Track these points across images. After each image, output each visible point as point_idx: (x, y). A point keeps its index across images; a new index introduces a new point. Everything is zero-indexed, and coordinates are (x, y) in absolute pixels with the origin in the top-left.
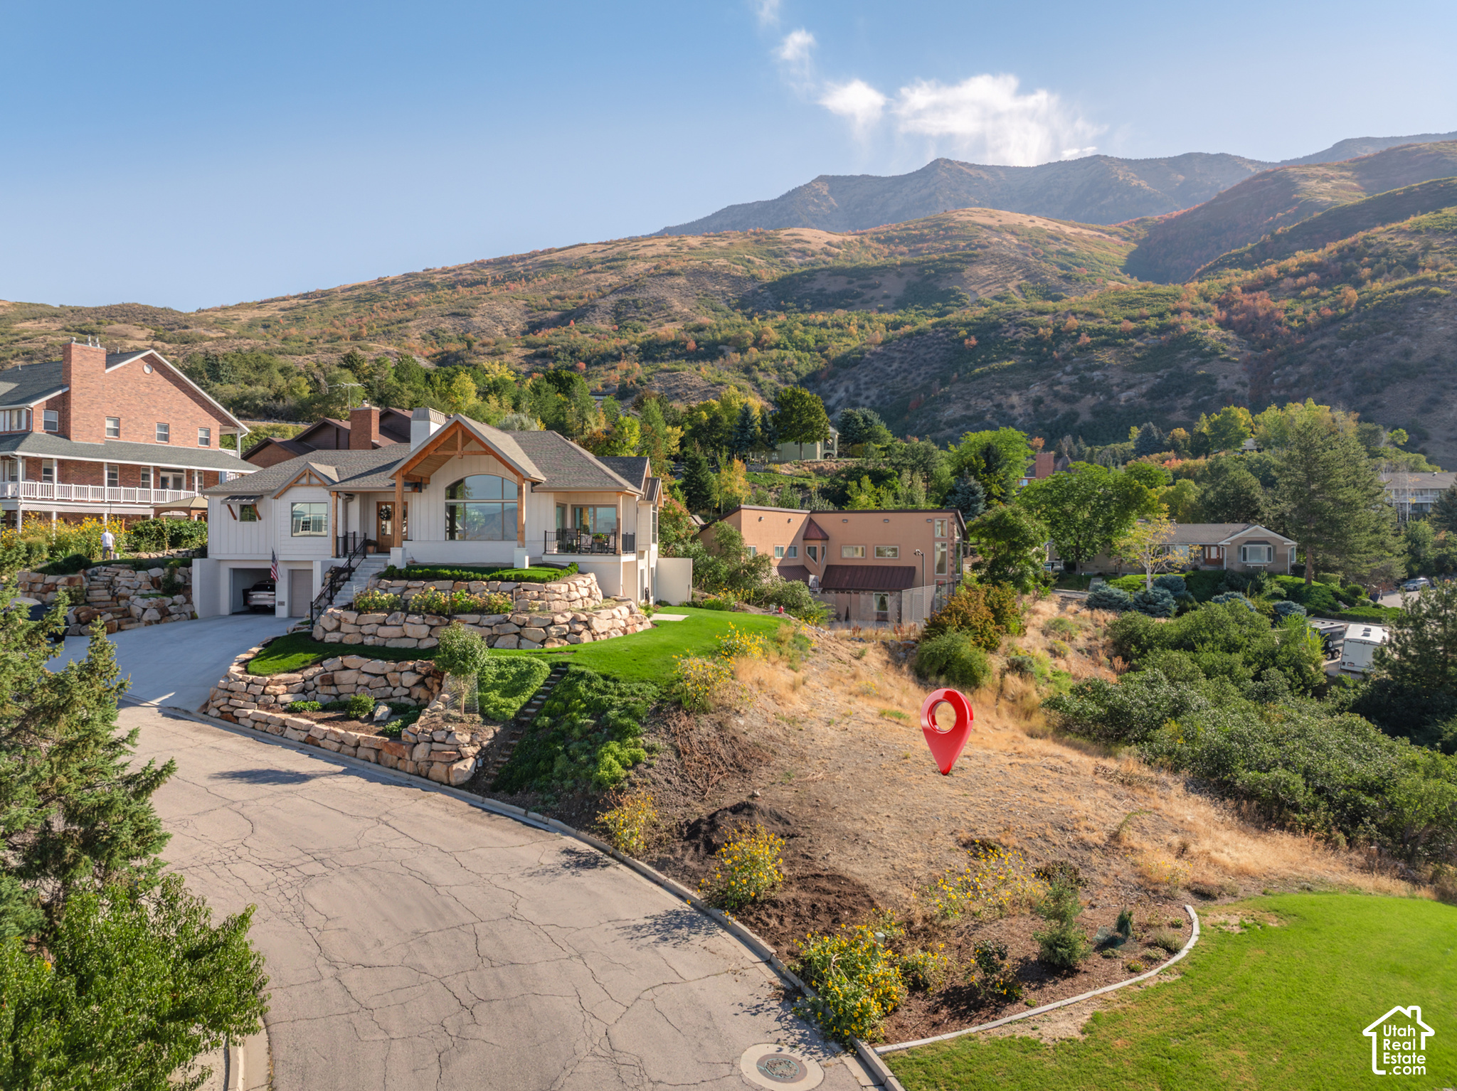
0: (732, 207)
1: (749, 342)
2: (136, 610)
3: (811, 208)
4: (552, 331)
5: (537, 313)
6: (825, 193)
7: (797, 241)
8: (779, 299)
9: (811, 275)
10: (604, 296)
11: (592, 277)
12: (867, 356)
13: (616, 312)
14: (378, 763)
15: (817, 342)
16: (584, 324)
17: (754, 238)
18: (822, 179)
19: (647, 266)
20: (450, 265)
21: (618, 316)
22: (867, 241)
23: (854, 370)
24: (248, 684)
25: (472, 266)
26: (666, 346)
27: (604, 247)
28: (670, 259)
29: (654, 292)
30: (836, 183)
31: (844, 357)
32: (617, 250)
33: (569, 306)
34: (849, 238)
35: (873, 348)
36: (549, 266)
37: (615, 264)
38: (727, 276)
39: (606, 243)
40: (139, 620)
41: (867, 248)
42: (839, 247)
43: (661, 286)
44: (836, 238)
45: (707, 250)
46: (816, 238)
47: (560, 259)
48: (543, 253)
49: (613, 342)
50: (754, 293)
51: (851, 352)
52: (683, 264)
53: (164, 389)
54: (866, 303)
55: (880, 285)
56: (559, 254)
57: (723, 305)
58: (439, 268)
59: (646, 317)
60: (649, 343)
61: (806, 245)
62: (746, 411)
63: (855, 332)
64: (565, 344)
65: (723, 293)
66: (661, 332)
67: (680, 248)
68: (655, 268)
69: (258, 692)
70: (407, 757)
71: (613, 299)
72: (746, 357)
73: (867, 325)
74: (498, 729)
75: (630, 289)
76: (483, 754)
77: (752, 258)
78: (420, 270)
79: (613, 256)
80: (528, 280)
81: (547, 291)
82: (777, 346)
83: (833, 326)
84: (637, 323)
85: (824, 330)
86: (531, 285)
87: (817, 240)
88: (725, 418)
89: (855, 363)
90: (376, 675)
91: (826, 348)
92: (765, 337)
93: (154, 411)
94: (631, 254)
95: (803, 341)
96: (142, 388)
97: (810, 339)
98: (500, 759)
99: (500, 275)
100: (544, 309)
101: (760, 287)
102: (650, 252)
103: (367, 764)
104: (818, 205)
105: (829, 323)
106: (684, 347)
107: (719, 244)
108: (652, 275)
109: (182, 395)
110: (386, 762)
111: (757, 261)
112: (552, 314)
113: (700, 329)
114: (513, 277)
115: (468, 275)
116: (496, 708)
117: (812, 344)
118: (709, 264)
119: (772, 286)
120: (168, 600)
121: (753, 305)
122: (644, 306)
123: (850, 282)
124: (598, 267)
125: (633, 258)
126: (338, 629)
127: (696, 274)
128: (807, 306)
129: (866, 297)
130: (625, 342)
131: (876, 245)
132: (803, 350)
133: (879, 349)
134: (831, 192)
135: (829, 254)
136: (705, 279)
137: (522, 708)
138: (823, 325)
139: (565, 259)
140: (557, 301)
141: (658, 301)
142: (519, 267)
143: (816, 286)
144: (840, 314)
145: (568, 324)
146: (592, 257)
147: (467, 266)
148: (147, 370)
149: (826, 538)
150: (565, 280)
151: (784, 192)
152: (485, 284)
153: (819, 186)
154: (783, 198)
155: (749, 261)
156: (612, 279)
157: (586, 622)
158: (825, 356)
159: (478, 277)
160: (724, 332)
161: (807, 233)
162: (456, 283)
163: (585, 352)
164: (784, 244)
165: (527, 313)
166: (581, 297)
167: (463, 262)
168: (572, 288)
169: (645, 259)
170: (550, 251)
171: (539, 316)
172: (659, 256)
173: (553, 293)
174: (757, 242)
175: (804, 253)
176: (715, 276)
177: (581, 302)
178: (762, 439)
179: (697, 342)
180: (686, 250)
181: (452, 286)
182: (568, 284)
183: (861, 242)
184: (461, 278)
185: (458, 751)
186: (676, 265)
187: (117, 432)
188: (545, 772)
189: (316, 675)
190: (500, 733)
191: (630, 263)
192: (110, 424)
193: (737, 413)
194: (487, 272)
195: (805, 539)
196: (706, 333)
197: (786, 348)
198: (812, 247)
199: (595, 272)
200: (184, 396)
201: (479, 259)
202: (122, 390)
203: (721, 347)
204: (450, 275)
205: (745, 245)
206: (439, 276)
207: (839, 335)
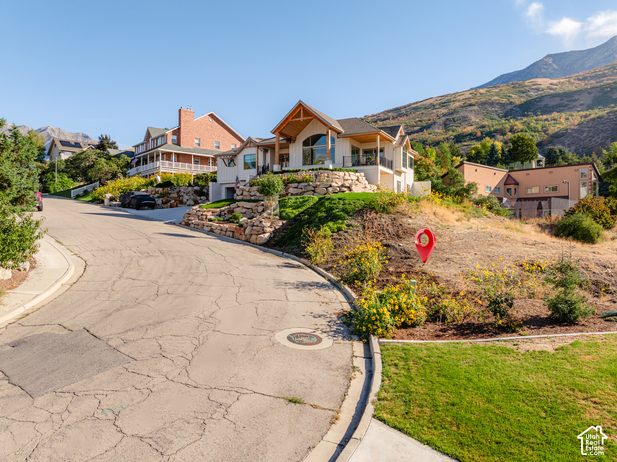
0: (503, 75)
1: (507, 130)
2: (185, 200)
3: (543, 71)
4: (416, 134)
5: (410, 128)
6: (550, 62)
7: (534, 85)
8: (524, 111)
9: (541, 99)
10: (440, 118)
11: (434, 111)
12: (569, 131)
13: (445, 124)
14: (233, 237)
15: (542, 128)
16: (430, 131)
17: (512, 86)
18: (548, 56)
19: (460, 104)
20: (375, 113)
21: (446, 126)
22: (572, 80)
23: (562, 138)
24: (197, 211)
25: (384, 113)
26: (467, 135)
27: (441, 98)
28: (471, 99)
29: (462, 114)
30: (555, 57)
31: (557, 133)
32: (446, 98)
33: (424, 124)
34: (562, 80)
35: (573, 127)
36: (416, 109)
37: (445, 104)
38: (498, 104)
39: (442, 96)
40: (185, 204)
41: (572, 84)
42: (556, 85)
43: (466, 111)
44: (555, 81)
45: (489, 94)
46: (544, 82)
47: (421, 105)
48: (414, 104)
49: (442, 136)
50: (512, 110)
51: (561, 130)
52: (476, 100)
53: (217, 128)
54: (570, 109)
55: (578, 99)
56: (421, 103)
57: (496, 117)
58: (370, 115)
59: (459, 125)
60: (459, 135)
61: (539, 86)
62: (493, 147)
63: (563, 121)
64: (421, 139)
65: (496, 111)
66: (465, 130)
67: (476, 94)
68: (463, 104)
69: (200, 215)
70: (243, 233)
71: (444, 119)
72: (505, 137)
73: (570, 118)
74: (284, 222)
75: (452, 114)
76: (275, 232)
77: (511, 95)
78: (363, 117)
79: (445, 101)
80: (407, 116)
81: (414, 119)
82: (522, 131)
83: (551, 120)
84: (454, 128)
85: (546, 122)
86: (408, 117)
87: (545, 83)
88: (483, 152)
89: (563, 135)
90: (249, 209)
91: (547, 130)
92: (515, 127)
93: (214, 136)
94: (453, 99)
95: (535, 128)
96: (209, 127)
97: (539, 127)
98: (281, 234)
99: (395, 115)
100: (413, 126)
101: (514, 107)
102: (461, 98)
103: (229, 238)
104: (547, 69)
105: (550, 119)
106: (475, 135)
107: (495, 90)
108: (462, 107)
109: (225, 131)
110: (235, 237)
111: (514, 96)
112: (417, 128)
113: (483, 127)
114: (400, 115)
115: (382, 116)
116: (286, 214)
117: (540, 129)
118: (490, 99)
119: (521, 106)
120: (198, 198)
121: (511, 115)
122: (458, 120)
123: (561, 100)
124: (438, 107)
125: (453, 101)
126: (242, 194)
127: (483, 104)
128: (538, 113)
129: (570, 106)
130: (448, 136)
131: (577, 82)
132: (535, 132)
133: (576, 127)
134: (553, 62)
135: (551, 89)
136: (487, 106)
137: (299, 214)
138: (547, 120)
139: (423, 105)
140: (419, 122)
141: (464, 117)
142: (403, 111)
143: (544, 103)
144: (555, 115)
145: (423, 131)
146: (435, 103)
147: (382, 113)
148: (211, 120)
149: (517, 184)
150: (422, 113)
151: (529, 65)
152: (389, 119)
153: (548, 59)
154: (528, 68)
155: (509, 96)
156: (444, 111)
157: (349, 187)
158: (547, 134)
159: (386, 117)
160: (495, 127)
161: (539, 81)
162: (377, 120)
163: (429, 141)
164: (528, 87)
165: (406, 129)
166: (429, 120)
167: (380, 112)
168: (426, 116)
169: (459, 101)
170: (417, 103)
171: (411, 129)
172: (466, 99)
173: (417, 119)
174: (513, 87)
175: (538, 90)
176: (492, 104)
177: (430, 122)
178: (501, 159)
179: (482, 133)
180: (478, 95)
181: (376, 122)
182: (424, 115)
183: (569, 81)
184: (379, 118)
185: (263, 230)
186: (473, 101)
187: (199, 145)
188: (297, 237)
189: (226, 209)
190: (285, 224)
191: (452, 103)
192: (196, 141)
193: (490, 148)
194: (390, 114)
195: (505, 184)
196: (486, 128)
197: (526, 131)
198: (542, 87)
199: (436, 109)
200: (226, 131)
201: (386, 110)
202: (201, 128)
203: (493, 134)
204: (375, 117)
205: (508, 90)
206: (370, 118)
207: (554, 124)
